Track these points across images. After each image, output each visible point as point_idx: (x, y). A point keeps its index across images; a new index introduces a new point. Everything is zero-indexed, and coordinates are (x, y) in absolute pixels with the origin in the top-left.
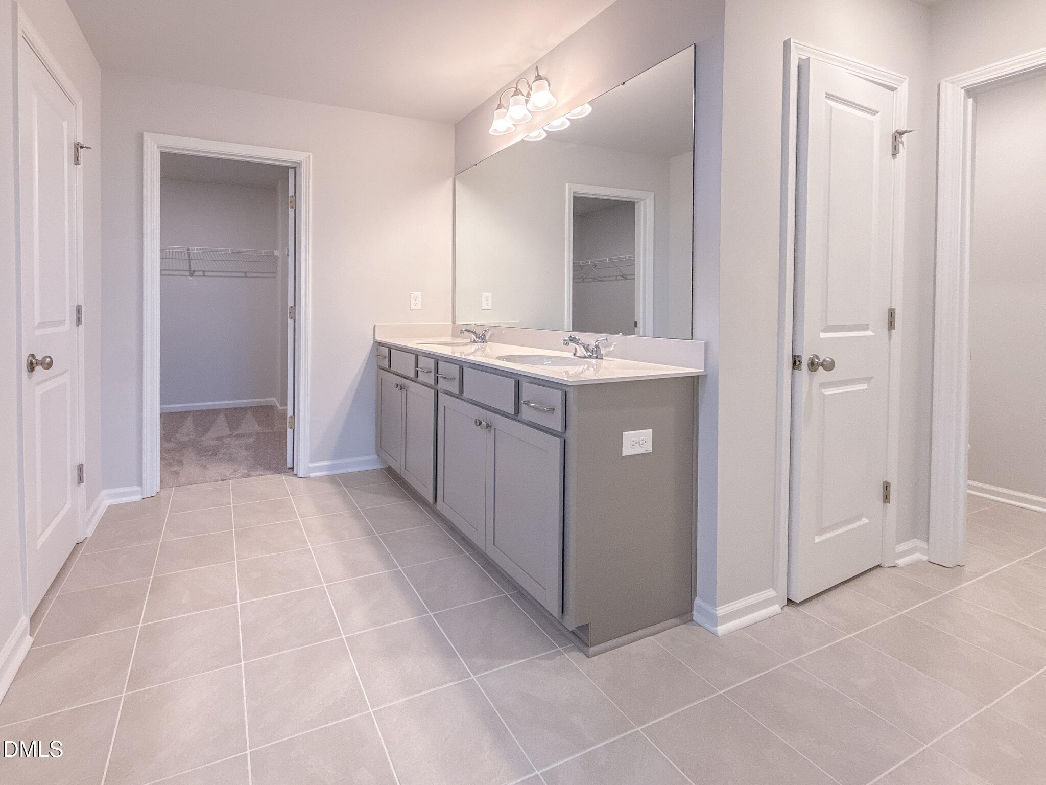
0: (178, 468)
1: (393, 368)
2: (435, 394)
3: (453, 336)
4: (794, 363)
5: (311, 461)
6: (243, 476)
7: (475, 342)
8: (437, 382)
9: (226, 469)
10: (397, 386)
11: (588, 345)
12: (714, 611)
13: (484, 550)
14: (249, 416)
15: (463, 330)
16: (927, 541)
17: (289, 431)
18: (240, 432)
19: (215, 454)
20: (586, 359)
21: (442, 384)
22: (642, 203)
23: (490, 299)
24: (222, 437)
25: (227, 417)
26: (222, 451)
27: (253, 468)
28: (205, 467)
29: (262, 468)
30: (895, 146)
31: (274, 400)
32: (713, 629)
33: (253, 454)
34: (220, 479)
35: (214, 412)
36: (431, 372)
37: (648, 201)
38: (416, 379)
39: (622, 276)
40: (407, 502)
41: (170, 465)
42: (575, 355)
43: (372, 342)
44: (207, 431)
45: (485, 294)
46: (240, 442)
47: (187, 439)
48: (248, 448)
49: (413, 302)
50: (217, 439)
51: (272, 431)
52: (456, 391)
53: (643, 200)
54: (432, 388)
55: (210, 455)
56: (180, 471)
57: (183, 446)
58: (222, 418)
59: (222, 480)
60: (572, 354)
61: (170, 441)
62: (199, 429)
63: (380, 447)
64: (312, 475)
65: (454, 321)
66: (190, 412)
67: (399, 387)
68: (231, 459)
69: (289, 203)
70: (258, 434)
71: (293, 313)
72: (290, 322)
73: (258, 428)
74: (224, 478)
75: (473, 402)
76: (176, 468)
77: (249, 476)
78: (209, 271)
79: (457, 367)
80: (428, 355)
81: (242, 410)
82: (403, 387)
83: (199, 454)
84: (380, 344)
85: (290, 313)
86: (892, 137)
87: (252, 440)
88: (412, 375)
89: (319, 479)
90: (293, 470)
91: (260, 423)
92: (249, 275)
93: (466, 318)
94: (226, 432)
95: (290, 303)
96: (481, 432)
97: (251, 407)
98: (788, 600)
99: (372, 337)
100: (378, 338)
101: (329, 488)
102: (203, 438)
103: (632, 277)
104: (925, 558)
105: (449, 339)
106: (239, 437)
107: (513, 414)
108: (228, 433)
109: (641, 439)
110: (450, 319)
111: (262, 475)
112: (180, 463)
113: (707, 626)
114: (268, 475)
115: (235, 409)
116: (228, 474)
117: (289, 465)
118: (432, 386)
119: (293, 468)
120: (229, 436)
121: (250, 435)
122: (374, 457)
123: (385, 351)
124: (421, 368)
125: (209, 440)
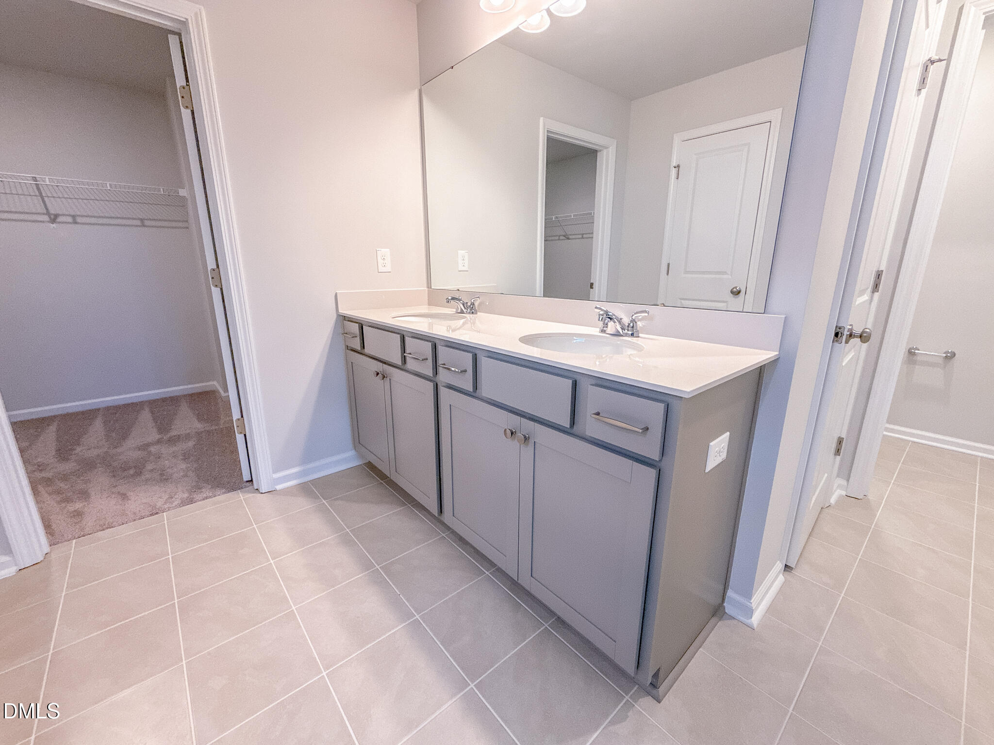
0: (81, 505)
1: (367, 350)
2: (434, 388)
3: (430, 304)
4: (837, 335)
5: (274, 472)
6: (184, 503)
7: (462, 312)
8: (436, 372)
9: (155, 495)
10: (378, 374)
11: (621, 319)
12: (749, 604)
13: (516, 580)
14: (184, 409)
15: (450, 298)
16: (848, 481)
17: (240, 438)
18: (173, 433)
19: (139, 473)
20: (621, 338)
21: (443, 377)
22: (605, 152)
23: (466, 258)
24: (148, 445)
25: (152, 413)
26: (149, 467)
27: (198, 488)
28: (124, 497)
29: (210, 486)
30: (924, 78)
31: (215, 384)
32: (747, 621)
33: (195, 465)
34: (148, 513)
35: (134, 408)
36: (427, 359)
37: (610, 149)
38: (402, 367)
39: (564, 236)
40: (401, 508)
41: (68, 500)
42: (603, 331)
43: (334, 317)
44: (124, 437)
45: (461, 253)
46: (175, 448)
47: (95, 452)
48: (186, 457)
49: (380, 261)
50: (139, 448)
51: (217, 427)
52: (470, 388)
53: (607, 148)
54: (431, 381)
55: (132, 476)
56: (86, 509)
57: (89, 465)
58: (146, 416)
59: (152, 515)
60: (598, 330)
61: (68, 460)
62: (114, 435)
63: (358, 441)
64: (279, 487)
65: (429, 285)
66: (99, 410)
67: (380, 375)
68: (164, 478)
69: (180, 98)
70: (198, 434)
71: (217, 277)
72: (216, 292)
73: (199, 426)
74: (154, 511)
75: (495, 403)
76: (78, 505)
77: (191, 501)
78: (82, 216)
79: (470, 355)
80: (418, 336)
81: (174, 400)
82: (386, 376)
83: (114, 476)
84: (345, 319)
85: (213, 278)
86: (924, 67)
87: (191, 444)
88: (397, 360)
89: (286, 492)
90: (253, 484)
91: (200, 418)
92: (147, 223)
93: (444, 282)
94: (154, 435)
95: (211, 264)
96: (514, 445)
97: (185, 396)
98: (786, 565)
99: (335, 309)
100: (343, 311)
101: (303, 504)
102: (119, 450)
103: (591, 236)
104: (844, 493)
105: (424, 309)
106: (173, 441)
107: (569, 427)
108: (158, 437)
109: (721, 447)
110: (425, 285)
111: (210, 497)
112: (84, 495)
113: (742, 619)
114: (219, 495)
115: (164, 400)
116: (159, 504)
117: (246, 477)
118: (430, 378)
119: (252, 481)
120: (159, 442)
121: (188, 437)
122: (352, 453)
123: (355, 328)
124: (410, 354)
125: (129, 451)
